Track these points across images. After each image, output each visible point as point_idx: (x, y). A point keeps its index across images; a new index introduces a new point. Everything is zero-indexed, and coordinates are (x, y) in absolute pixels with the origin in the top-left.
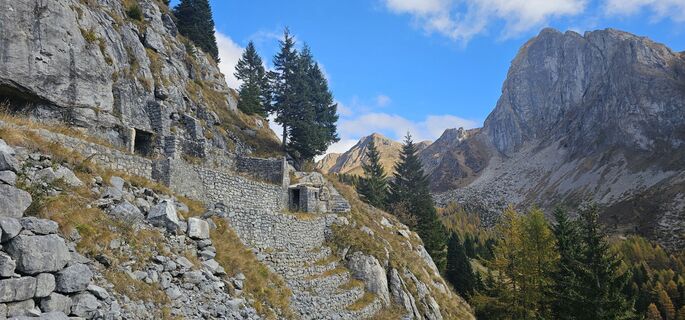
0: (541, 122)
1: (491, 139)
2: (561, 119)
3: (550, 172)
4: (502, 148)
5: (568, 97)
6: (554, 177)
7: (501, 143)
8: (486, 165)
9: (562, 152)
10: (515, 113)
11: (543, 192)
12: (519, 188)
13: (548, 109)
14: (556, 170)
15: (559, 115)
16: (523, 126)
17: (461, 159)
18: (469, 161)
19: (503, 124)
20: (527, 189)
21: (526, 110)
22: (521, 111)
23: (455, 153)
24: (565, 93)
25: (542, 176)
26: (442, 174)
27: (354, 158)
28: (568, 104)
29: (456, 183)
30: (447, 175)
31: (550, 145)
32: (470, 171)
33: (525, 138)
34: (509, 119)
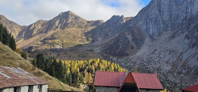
0: (173, 22)
1: (145, 27)
2: (184, 22)
3: (182, 53)
4: (151, 33)
5: (190, 11)
6: (185, 56)
7: (151, 30)
8: (143, 43)
9: (186, 41)
10: (160, 15)
11: (181, 65)
12: (166, 60)
13: (178, 15)
14: (185, 52)
15: (184, 19)
16: (164, 22)
17: (130, 37)
18: (134, 39)
19: (153, 20)
20: (171, 62)
21: (166, 14)
22: (163, 14)
23: (126, 34)
24: (189, 8)
25: (178, 54)
26: (120, 46)
27: (57, 25)
28: (189, 14)
29: (128, 52)
30: (123, 46)
31: (178, 36)
32: (135, 46)
33: (165, 30)
34: (157, 18)
